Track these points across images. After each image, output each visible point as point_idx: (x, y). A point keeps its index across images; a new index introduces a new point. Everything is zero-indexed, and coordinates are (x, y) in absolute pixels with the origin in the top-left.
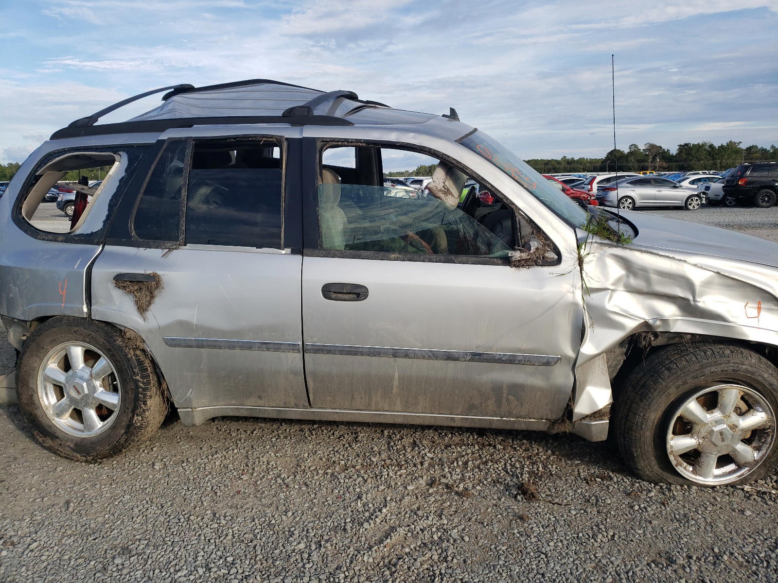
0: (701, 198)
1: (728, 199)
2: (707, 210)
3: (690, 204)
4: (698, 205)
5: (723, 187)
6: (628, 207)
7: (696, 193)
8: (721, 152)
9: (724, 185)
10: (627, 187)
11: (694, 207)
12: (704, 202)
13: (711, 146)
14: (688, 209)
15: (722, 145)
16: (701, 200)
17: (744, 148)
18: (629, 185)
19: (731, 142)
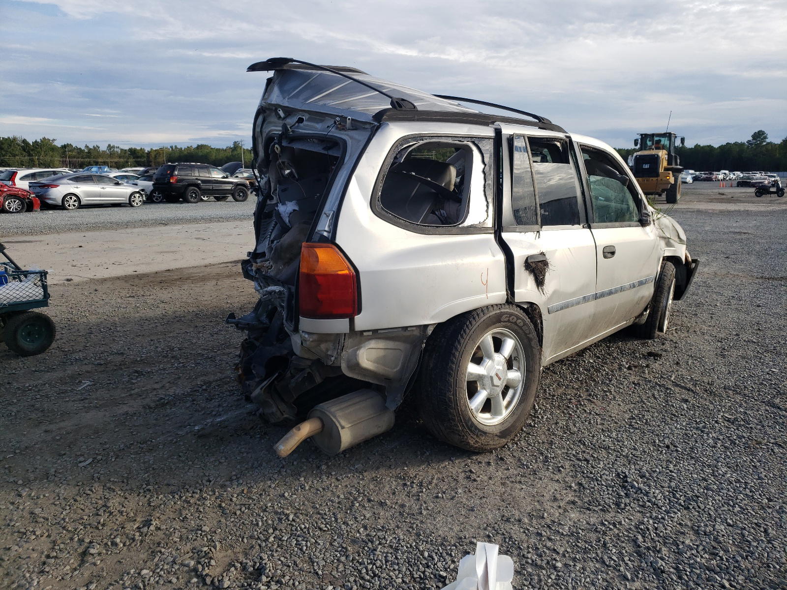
0: (141, 195)
1: (154, 196)
2: (148, 206)
3: (134, 201)
4: (140, 201)
5: (153, 184)
6: (74, 205)
7: (137, 190)
8: (36, 148)
9: (153, 183)
10: (69, 184)
11: (137, 204)
12: (144, 199)
13: (24, 141)
14: (132, 206)
15: (36, 141)
16: (143, 197)
17: (59, 146)
18: (71, 182)
19: (44, 138)
